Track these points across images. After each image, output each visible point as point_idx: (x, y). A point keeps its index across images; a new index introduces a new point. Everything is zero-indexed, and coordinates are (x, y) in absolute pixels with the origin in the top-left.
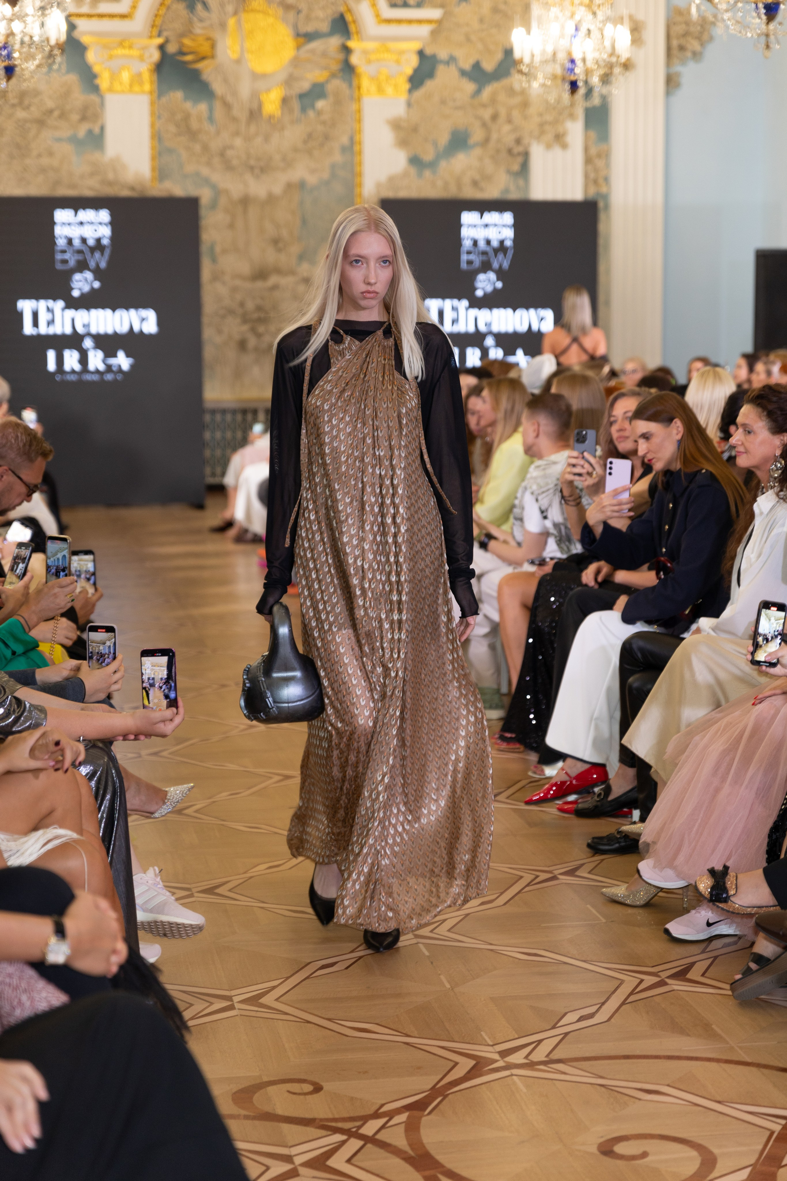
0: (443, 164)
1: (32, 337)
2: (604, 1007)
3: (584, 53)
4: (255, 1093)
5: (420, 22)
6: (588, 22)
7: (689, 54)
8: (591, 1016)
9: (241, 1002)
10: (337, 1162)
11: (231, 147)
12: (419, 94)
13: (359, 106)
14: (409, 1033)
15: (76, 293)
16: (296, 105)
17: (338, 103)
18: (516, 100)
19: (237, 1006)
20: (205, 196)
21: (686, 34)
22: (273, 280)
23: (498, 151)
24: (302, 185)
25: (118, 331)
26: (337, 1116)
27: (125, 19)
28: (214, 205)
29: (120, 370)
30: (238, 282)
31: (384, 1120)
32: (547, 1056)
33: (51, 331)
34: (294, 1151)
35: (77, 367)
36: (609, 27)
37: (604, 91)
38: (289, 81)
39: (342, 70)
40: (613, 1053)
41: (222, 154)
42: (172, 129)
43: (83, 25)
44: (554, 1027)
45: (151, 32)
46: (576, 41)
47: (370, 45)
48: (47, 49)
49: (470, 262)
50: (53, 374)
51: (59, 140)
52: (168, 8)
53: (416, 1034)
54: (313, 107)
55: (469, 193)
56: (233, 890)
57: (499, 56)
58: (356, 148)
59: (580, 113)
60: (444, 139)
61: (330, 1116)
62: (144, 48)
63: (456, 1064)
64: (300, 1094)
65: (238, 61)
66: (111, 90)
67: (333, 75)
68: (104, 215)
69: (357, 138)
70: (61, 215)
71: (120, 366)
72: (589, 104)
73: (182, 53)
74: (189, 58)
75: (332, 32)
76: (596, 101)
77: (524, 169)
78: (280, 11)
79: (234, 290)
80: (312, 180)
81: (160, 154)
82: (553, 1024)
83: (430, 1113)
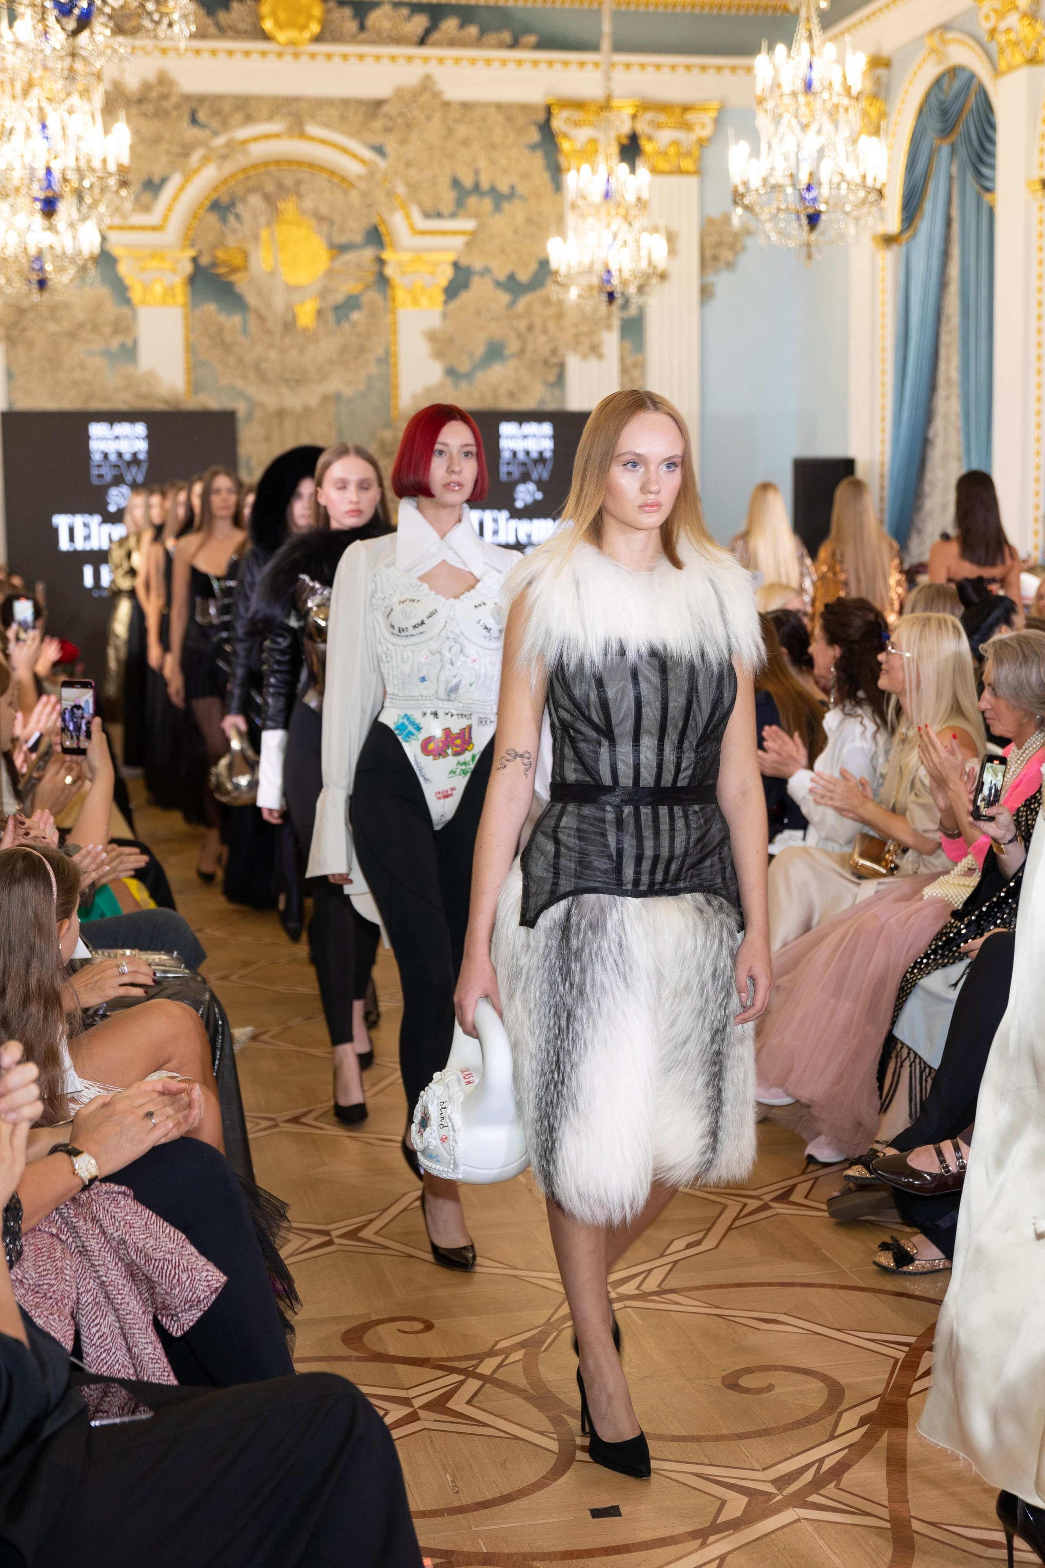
0: (479, 375)
1: (68, 553)
2: (710, 1233)
3: (619, 263)
4: (364, 1332)
5: (454, 233)
6: (625, 233)
7: (722, 264)
8: (698, 1243)
9: (342, 1236)
10: (457, 1403)
11: (266, 359)
12: (455, 304)
13: (394, 318)
14: (516, 1265)
15: (112, 508)
16: (331, 317)
17: (373, 314)
18: (551, 311)
19: (336, 1240)
20: (241, 408)
21: (719, 244)
23: (533, 362)
24: (337, 397)
26: (451, 1355)
27: (157, 231)
28: (249, 417)
31: (501, 1358)
32: (659, 1286)
33: (88, 546)
34: (411, 1393)
36: (645, 236)
37: (640, 301)
38: (324, 293)
39: (376, 282)
40: (725, 1282)
41: (257, 366)
42: (206, 341)
43: (115, 237)
44: (662, 1256)
45: (184, 244)
46: (613, 252)
48: (80, 262)
49: (509, 474)
50: (89, 590)
51: (92, 353)
52: (201, 220)
53: (522, 1266)
54: (347, 318)
55: (506, 404)
57: (533, 267)
58: (392, 360)
59: (616, 323)
60: (480, 350)
61: (445, 1355)
62: (177, 260)
64: (411, 1333)
65: (272, 274)
66: (143, 302)
67: (368, 287)
68: (140, 429)
69: (392, 350)
70: (97, 430)
72: (625, 315)
73: (214, 264)
74: (222, 270)
75: (366, 244)
76: (633, 311)
77: (560, 380)
78: (313, 224)
80: (348, 392)
81: (194, 367)
82: (660, 1252)
83: (546, 1350)
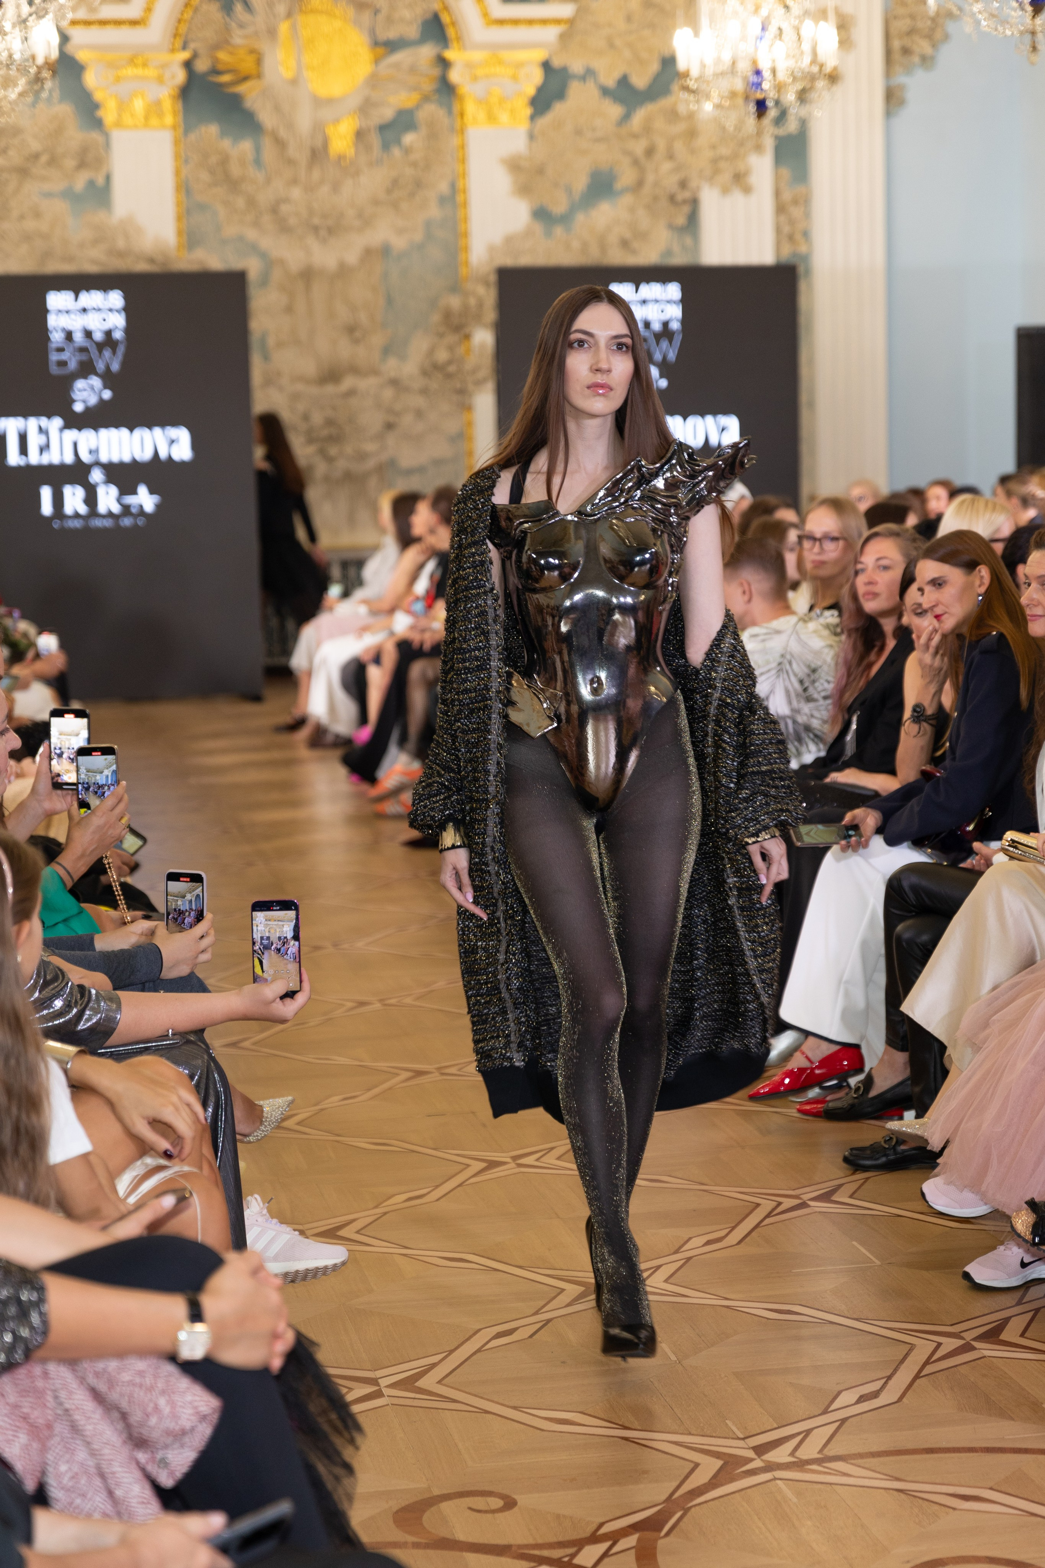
0: (580, 218)
1: (18, 469)
2: (891, 1383)
3: (774, 61)
4: (424, 1511)
5: (544, 22)
6: (779, 18)
7: (916, 59)
8: (875, 1395)
9: (392, 1388)
11: (287, 200)
12: (544, 121)
13: (463, 140)
14: (627, 1425)
15: (78, 407)
16: (375, 140)
17: (433, 136)
18: (680, 127)
19: (387, 1391)
20: (253, 267)
21: (911, 32)
22: (348, 382)
23: (656, 198)
24: (385, 251)
25: (138, 458)
26: (540, 1541)
27: (137, 26)
28: (265, 281)
29: (142, 512)
30: (300, 387)
31: (606, 1544)
32: (821, 1451)
33: (45, 460)
35: (83, 509)
36: (808, 24)
37: (803, 112)
38: (365, 108)
39: (438, 91)
40: (910, 1446)
41: (274, 210)
42: (205, 176)
43: (78, 35)
44: (825, 1412)
45: (173, 44)
46: (764, 45)
47: (476, 56)
48: (33, 70)
50: (49, 520)
51: (49, 195)
52: (196, 10)
53: (637, 1425)
54: (398, 142)
55: (617, 258)
56: (363, 1232)
57: (654, 67)
58: (460, 198)
59: (769, 143)
60: (581, 183)
61: (531, 1541)
62: (164, 66)
63: (697, 1465)
64: (486, 1512)
65: (294, 82)
66: (118, 124)
67: (426, 99)
68: (116, 299)
69: (460, 184)
70: (56, 300)
71: (141, 506)
72: (781, 132)
73: (215, 71)
74: (225, 78)
75: (423, 39)
76: (792, 126)
77: (692, 222)
78: (351, 12)
79: (295, 397)
80: (399, 243)
81: (188, 212)
82: (823, 1408)
83: (668, 1534)
